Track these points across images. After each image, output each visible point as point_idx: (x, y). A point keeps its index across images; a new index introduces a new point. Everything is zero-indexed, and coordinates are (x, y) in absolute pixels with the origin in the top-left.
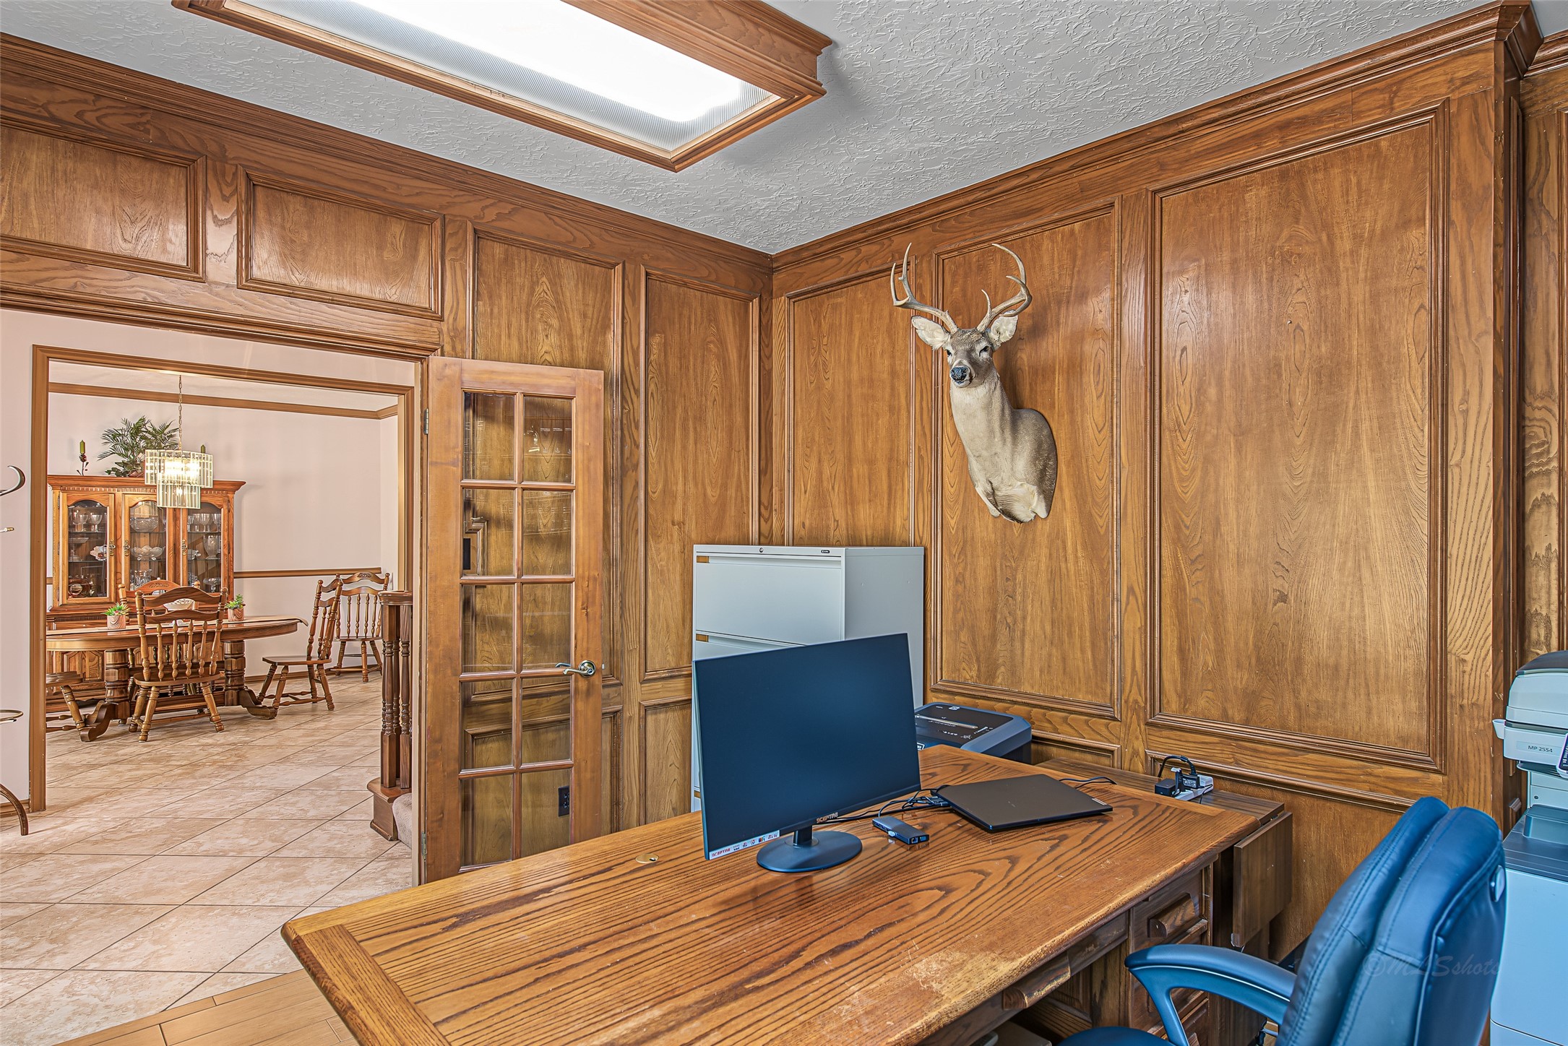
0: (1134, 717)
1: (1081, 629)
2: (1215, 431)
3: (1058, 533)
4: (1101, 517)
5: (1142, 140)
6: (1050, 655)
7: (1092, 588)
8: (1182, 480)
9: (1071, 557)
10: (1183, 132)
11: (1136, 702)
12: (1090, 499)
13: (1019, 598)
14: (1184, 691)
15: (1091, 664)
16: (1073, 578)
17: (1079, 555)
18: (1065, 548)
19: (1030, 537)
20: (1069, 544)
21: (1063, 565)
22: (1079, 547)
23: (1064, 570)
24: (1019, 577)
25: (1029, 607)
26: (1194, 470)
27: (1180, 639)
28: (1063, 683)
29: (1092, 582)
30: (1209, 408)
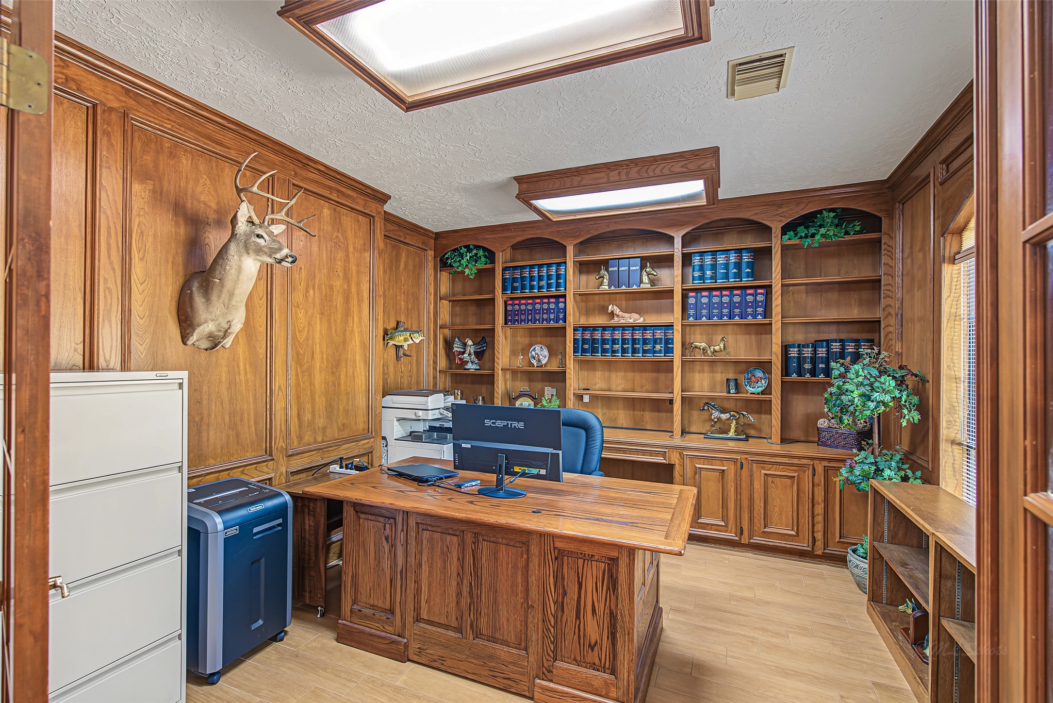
0: (281, 455)
1: (248, 415)
2: (312, 311)
3: (234, 358)
4: (261, 348)
5: (293, 155)
6: (228, 436)
7: (255, 390)
8: (300, 332)
9: (242, 372)
10: (308, 165)
11: (282, 447)
12: (254, 338)
13: (205, 402)
14: (300, 434)
15: (254, 434)
16: (244, 384)
17: (248, 370)
18: (238, 367)
19: (214, 359)
20: (241, 364)
21: (237, 378)
22: (247, 366)
23: (238, 381)
24: (205, 388)
25: (213, 407)
26: (304, 328)
27: (298, 410)
28: (236, 450)
29: (255, 386)
30: (310, 300)
